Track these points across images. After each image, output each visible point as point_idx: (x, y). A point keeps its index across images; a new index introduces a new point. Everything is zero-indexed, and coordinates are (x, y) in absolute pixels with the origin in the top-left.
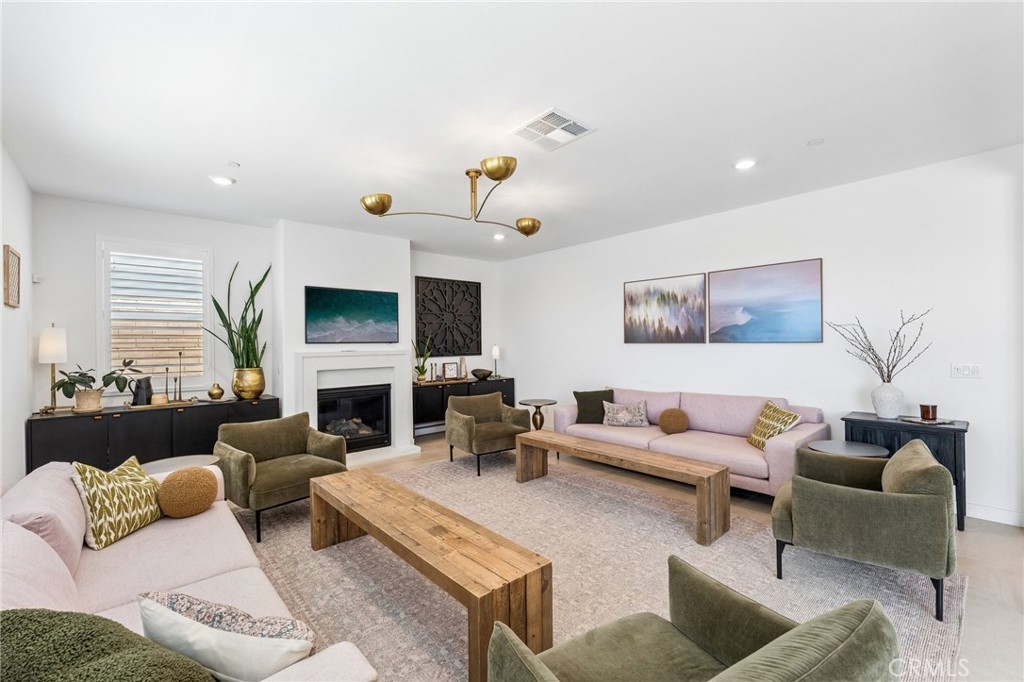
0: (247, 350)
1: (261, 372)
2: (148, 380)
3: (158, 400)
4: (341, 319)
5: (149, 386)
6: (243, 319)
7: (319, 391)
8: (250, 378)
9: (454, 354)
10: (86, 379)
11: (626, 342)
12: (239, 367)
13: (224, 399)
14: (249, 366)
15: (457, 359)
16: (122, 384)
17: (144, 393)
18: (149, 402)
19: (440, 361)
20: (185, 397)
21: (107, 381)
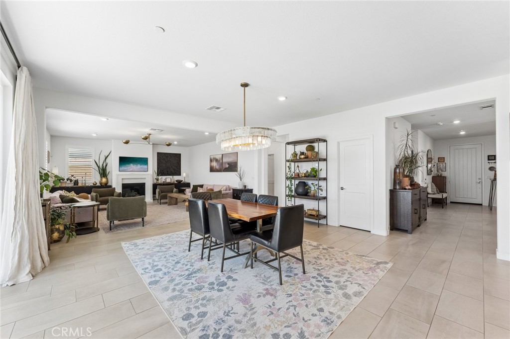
0: (104, 173)
1: (107, 179)
2: (77, 180)
3: (80, 185)
4: (132, 164)
5: (78, 181)
6: (103, 165)
7: (122, 184)
8: (104, 180)
9: (171, 175)
10: (63, 180)
11: (210, 171)
12: (101, 177)
13: (97, 185)
14: (104, 177)
15: (171, 177)
16: (71, 181)
17: (76, 183)
18: (78, 185)
19: (164, 177)
20: (87, 185)
21: (68, 180)
